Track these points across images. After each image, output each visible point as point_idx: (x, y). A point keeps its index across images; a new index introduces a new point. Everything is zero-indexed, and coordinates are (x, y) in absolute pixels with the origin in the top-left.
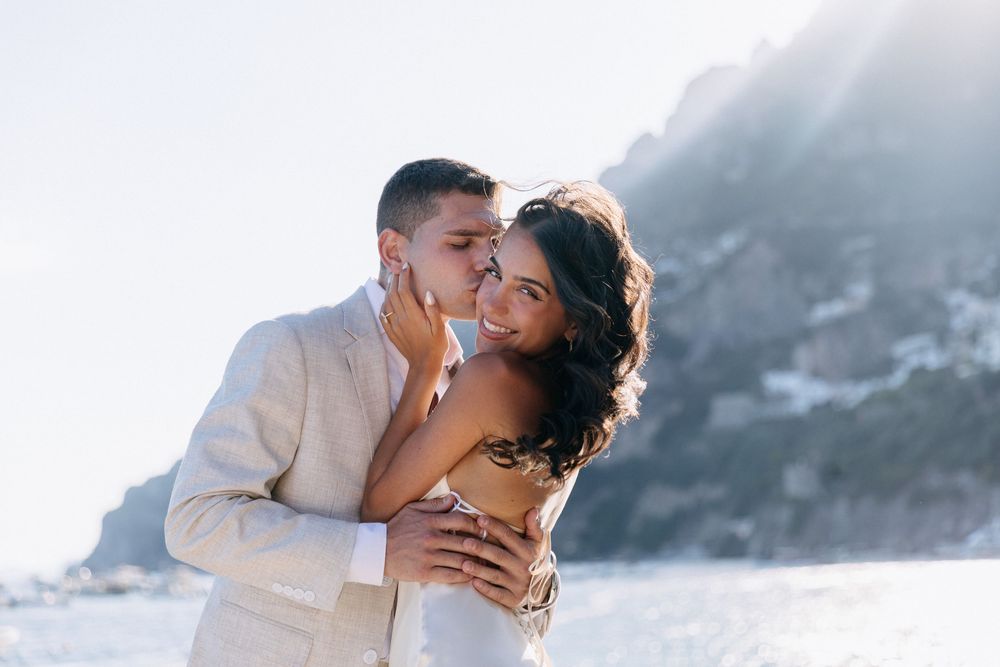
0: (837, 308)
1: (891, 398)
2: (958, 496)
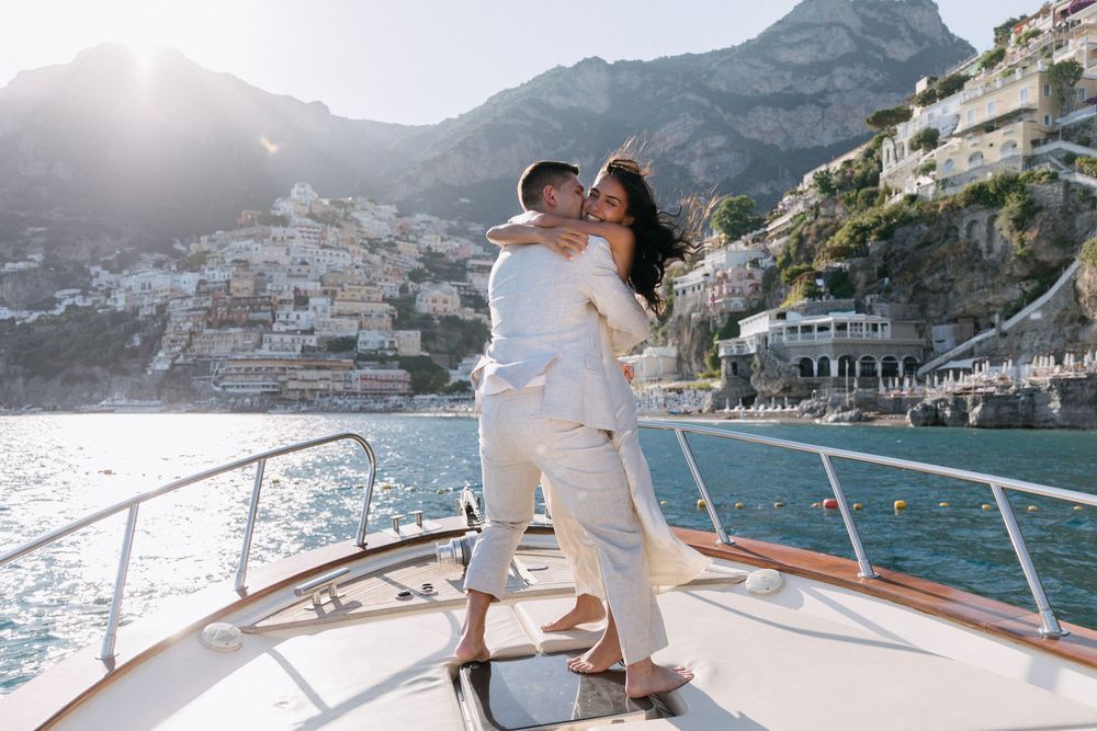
0: (21, 265)
1: (55, 321)
2: (93, 379)
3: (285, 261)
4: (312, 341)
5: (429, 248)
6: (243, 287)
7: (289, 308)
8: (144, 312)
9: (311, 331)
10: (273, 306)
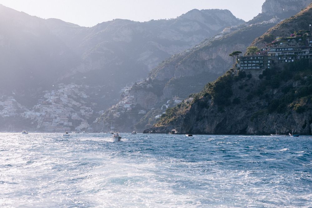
3: (52, 111)
4: (58, 124)
5: (74, 104)
6: (47, 116)
7: (54, 119)
8: (32, 119)
9: (57, 122)
10: (52, 119)
